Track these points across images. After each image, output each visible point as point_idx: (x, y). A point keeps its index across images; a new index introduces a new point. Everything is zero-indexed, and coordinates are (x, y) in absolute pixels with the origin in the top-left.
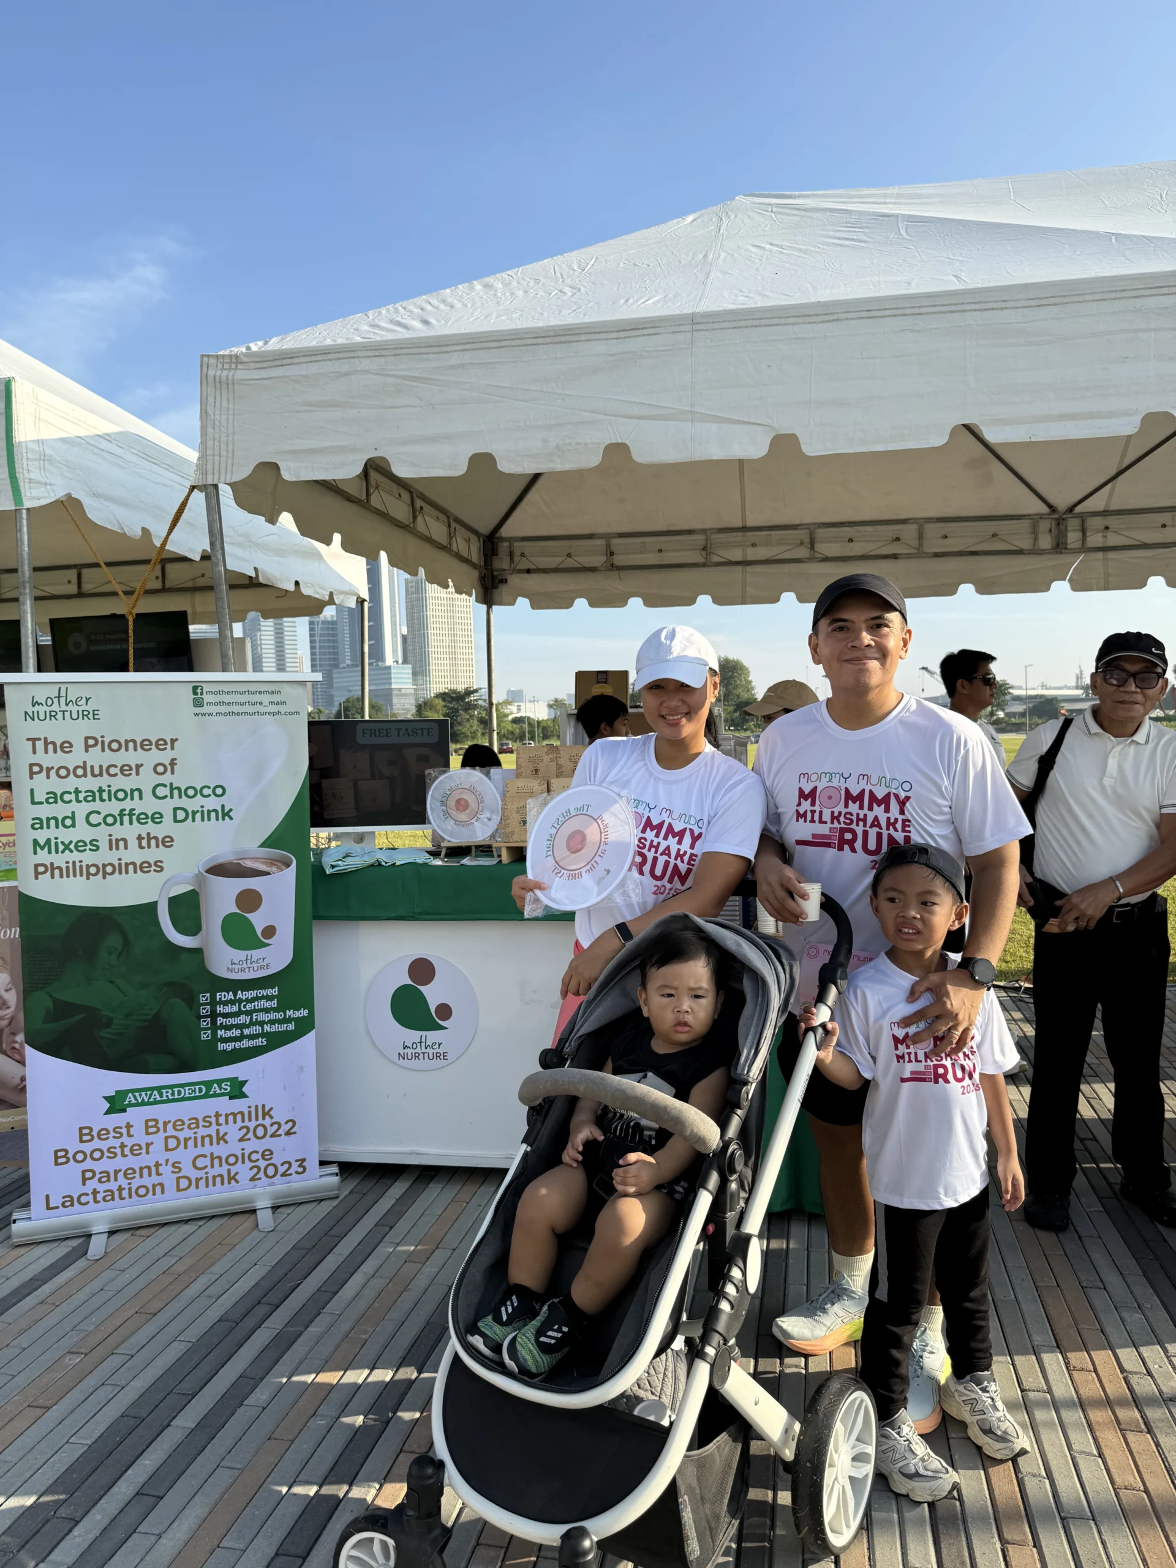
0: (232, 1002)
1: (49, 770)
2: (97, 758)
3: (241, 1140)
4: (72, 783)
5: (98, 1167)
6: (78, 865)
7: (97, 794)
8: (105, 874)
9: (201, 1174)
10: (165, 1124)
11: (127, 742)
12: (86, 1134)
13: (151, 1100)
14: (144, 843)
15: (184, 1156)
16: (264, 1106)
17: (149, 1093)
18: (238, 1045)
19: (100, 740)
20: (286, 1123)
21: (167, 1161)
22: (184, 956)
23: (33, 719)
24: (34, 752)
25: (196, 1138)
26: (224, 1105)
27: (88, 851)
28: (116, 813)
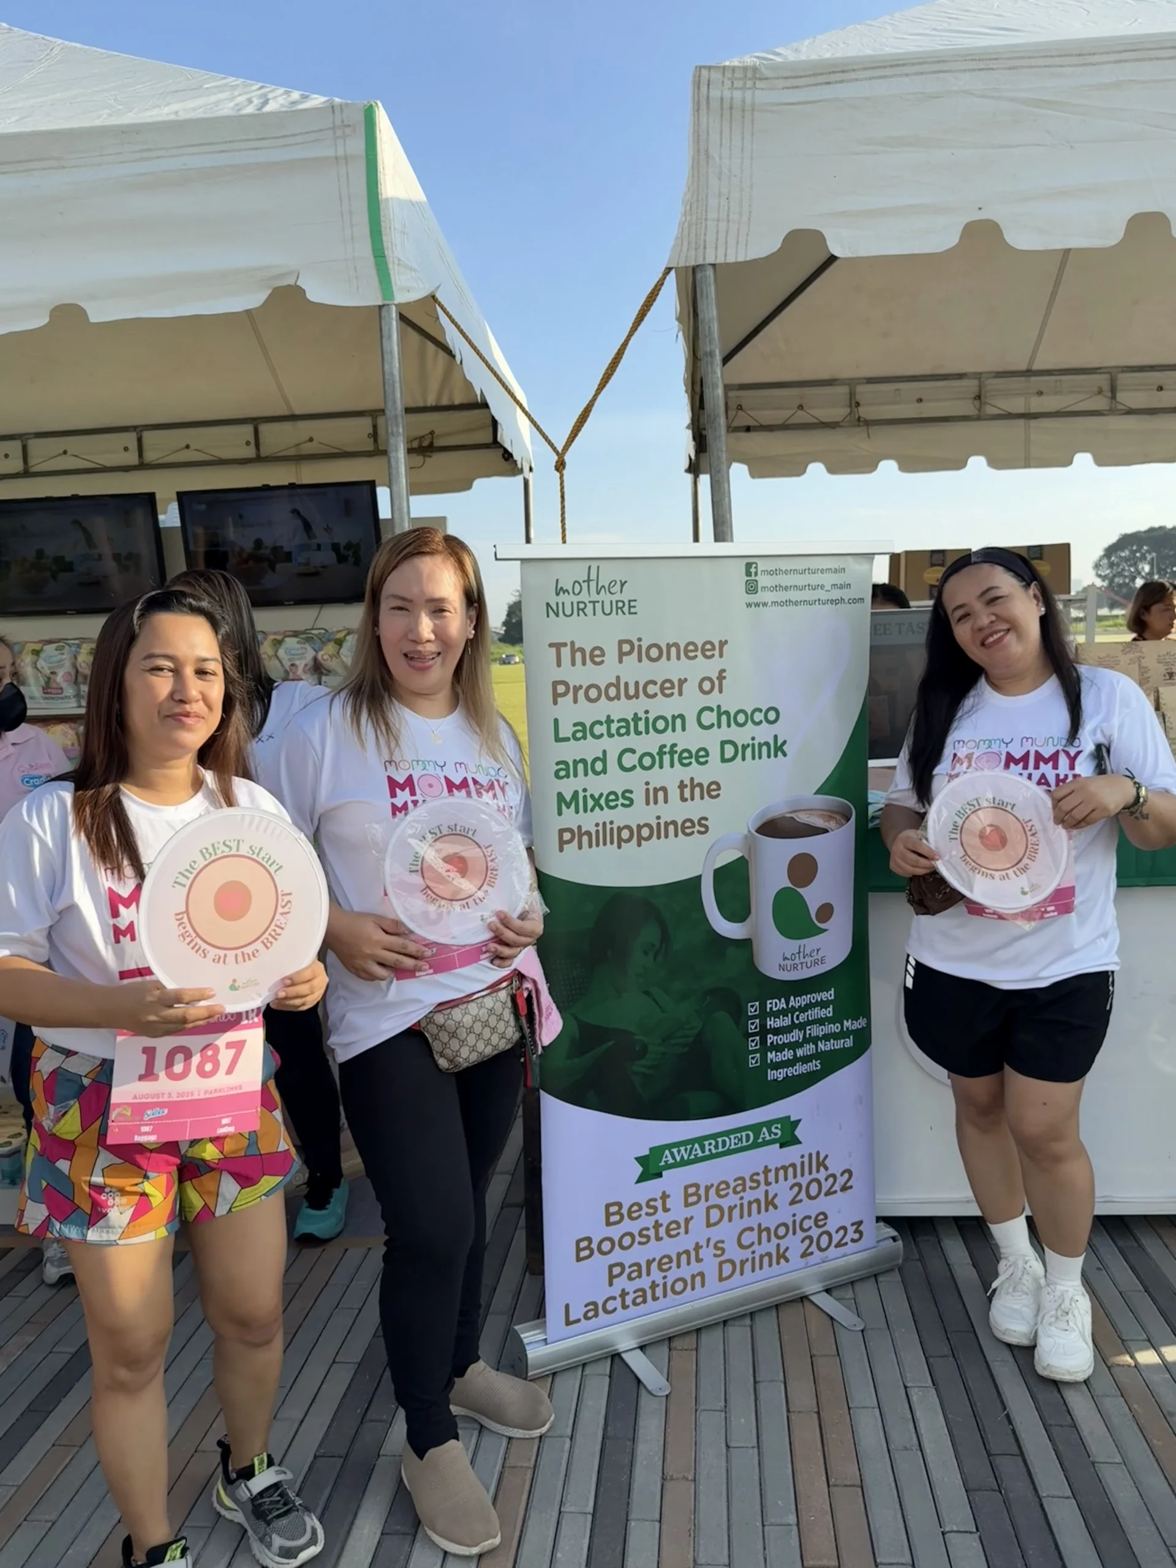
0: (784, 1012)
1: (577, 689)
2: (633, 671)
3: (793, 1202)
4: (603, 709)
5: (627, 1257)
6: (608, 827)
7: (632, 724)
8: (640, 839)
9: (747, 1254)
10: (707, 1189)
11: (669, 646)
12: (613, 1212)
13: (692, 1157)
14: (687, 793)
15: (727, 1232)
16: (818, 1153)
17: (689, 1147)
18: (791, 1071)
19: (636, 644)
20: (842, 1175)
21: (709, 1240)
22: (731, 951)
23: (557, 615)
24: (559, 664)
25: (742, 1205)
26: (773, 1156)
27: (620, 807)
28: (655, 752)
